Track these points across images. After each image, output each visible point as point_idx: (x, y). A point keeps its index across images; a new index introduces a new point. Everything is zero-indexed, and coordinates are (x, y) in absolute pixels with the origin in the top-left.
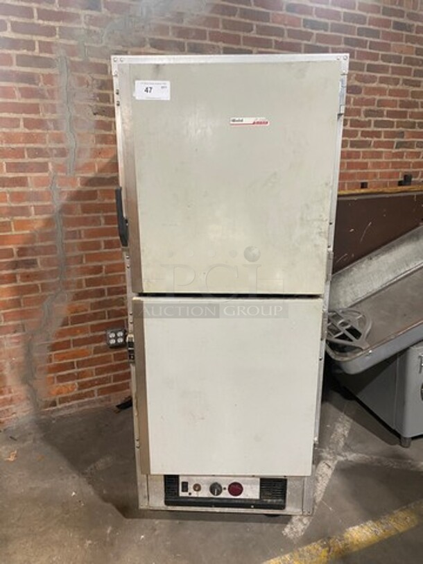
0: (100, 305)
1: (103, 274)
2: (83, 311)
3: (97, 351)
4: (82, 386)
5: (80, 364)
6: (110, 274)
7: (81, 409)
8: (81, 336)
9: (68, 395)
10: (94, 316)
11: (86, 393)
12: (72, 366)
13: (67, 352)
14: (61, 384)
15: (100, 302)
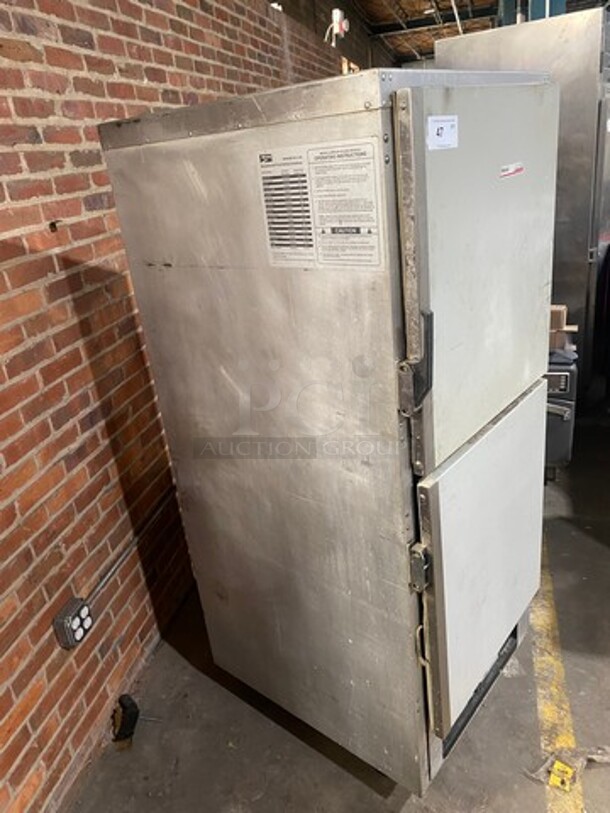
0: (32, 581)
1: (19, 519)
2: (10, 615)
3: (51, 673)
4: (49, 758)
5: (35, 722)
6: (27, 514)
7: (60, 801)
8: (23, 665)
9: (35, 797)
10: (30, 611)
11: (58, 766)
12: (25, 734)
13: (10, 717)
14: (21, 787)
15: (30, 577)
